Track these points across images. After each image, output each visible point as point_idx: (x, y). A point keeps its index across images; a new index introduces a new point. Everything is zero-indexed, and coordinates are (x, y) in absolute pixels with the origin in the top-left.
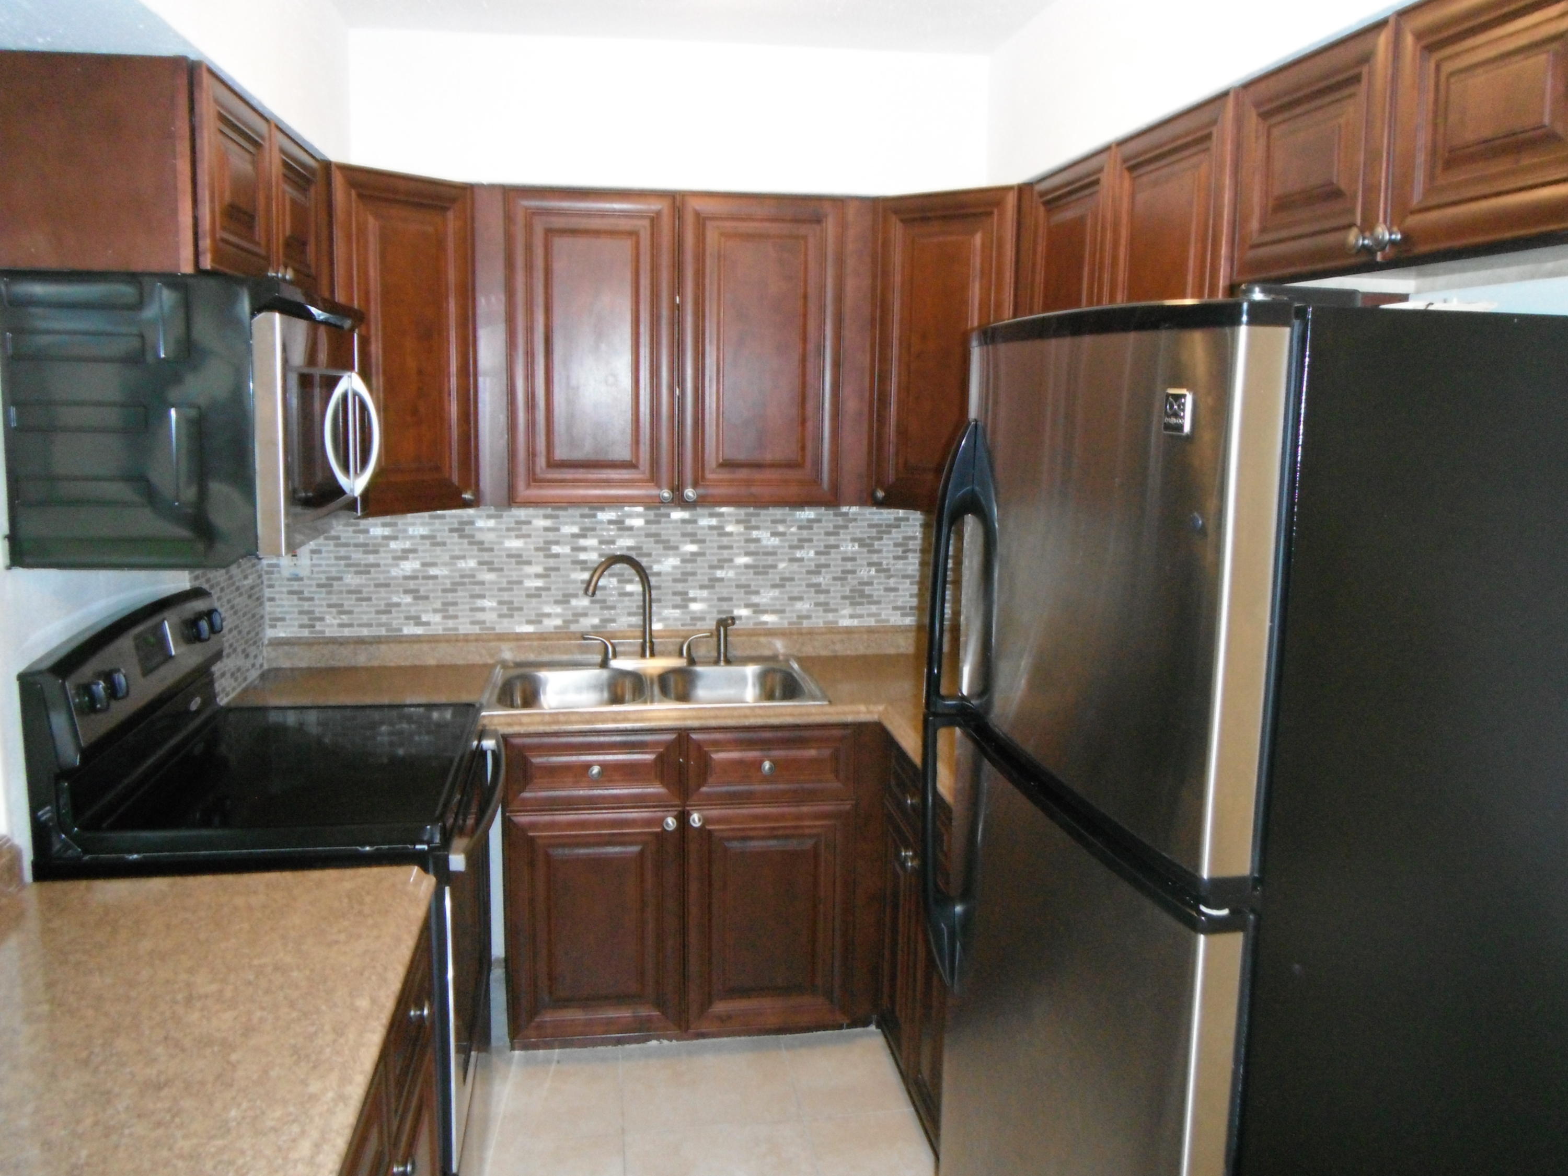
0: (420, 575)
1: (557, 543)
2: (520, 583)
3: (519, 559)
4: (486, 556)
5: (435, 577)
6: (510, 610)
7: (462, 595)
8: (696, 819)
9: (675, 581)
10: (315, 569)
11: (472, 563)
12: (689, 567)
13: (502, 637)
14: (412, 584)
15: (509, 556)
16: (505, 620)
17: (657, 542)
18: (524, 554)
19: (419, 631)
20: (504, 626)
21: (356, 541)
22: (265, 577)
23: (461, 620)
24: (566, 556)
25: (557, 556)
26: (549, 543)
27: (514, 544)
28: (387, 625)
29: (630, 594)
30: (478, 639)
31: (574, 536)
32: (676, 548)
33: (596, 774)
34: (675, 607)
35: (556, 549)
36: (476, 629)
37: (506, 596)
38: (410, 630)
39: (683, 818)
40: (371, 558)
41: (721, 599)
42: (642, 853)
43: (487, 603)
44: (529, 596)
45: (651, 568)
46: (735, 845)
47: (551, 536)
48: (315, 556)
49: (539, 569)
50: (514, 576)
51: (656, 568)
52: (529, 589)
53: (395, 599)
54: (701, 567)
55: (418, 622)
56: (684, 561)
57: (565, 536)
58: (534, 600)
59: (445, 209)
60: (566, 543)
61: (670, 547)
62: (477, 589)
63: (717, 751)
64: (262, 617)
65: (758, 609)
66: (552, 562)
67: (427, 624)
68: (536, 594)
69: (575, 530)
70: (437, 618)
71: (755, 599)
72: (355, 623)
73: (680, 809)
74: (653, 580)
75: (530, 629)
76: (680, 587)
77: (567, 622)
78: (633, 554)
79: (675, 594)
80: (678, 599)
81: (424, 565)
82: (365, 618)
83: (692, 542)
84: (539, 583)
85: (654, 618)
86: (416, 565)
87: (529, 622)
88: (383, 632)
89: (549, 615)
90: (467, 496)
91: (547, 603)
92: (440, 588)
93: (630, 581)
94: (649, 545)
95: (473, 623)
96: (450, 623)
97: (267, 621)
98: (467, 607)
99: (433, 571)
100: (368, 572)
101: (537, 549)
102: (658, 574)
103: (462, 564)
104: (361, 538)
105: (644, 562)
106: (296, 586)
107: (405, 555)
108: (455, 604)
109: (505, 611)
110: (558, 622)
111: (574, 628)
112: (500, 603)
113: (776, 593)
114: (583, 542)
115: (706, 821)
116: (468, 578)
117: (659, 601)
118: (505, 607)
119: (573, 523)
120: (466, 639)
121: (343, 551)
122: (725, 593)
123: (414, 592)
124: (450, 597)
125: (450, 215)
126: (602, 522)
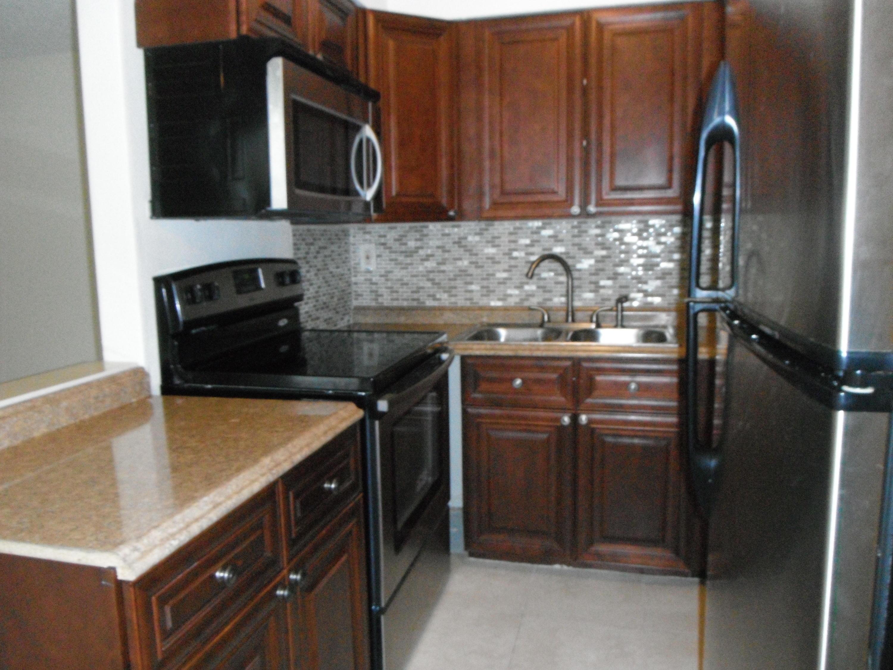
0: (436, 270)
1: (515, 250)
2: (493, 275)
3: (492, 259)
4: (474, 259)
5: (443, 272)
6: (488, 292)
7: (459, 283)
8: (584, 418)
9: (591, 274)
10: (379, 266)
11: (466, 263)
12: (600, 265)
13: (481, 308)
14: (431, 276)
15: (488, 258)
16: (485, 298)
17: (579, 249)
18: (497, 257)
19: (435, 304)
20: (483, 302)
21: (401, 250)
22: (352, 270)
23: (459, 297)
24: (522, 258)
25: (516, 258)
26: (512, 250)
27: (491, 251)
28: (418, 300)
29: (561, 283)
30: (468, 309)
31: (527, 246)
32: (591, 253)
33: (518, 385)
34: (591, 291)
35: (515, 254)
36: (468, 304)
37: (485, 283)
38: (430, 303)
39: (575, 418)
40: (408, 260)
41: (621, 287)
42: (548, 440)
43: (474, 287)
44: (500, 283)
45: (574, 266)
46: (609, 439)
47: (513, 246)
48: (379, 259)
49: (506, 267)
50: (491, 272)
51: (579, 266)
52: (499, 279)
53: (421, 284)
54: (608, 266)
55: (435, 299)
56: (597, 261)
57: (521, 245)
58: (502, 286)
59: (439, 35)
60: (522, 250)
61: (587, 253)
62: (468, 279)
63: (600, 374)
64: (350, 293)
65: (647, 294)
66: (513, 262)
67: (439, 300)
68: (503, 282)
69: (528, 241)
70: (445, 296)
71: (645, 287)
72: (400, 298)
73: (574, 412)
74: (576, 274)
75: (499, 304)
76: (594, 278)
77: (522, 300)
78: (564, 257)
79: (591, 283)
80: (592, 287)
81: (439, 264)
82: (405, 296)
83: (603, 249)
84: (505, 275)
85: (576, 298)
86: (434, 264)
87: (499, 300)
88: (415, 304)
89: (511, 296)
90: (452, 213)
91: (510, 287)
92: (447, 277)
93: (561, 275)
94: (574, 251)
95: (466, 299)
96: (453, 300)
97: (353, 295)
98: (463, 290)
99: (443, 268)
100: (407, 268)
101: (505, 254)
102: (579, 270)
103: (459, 263)
104: (403, 248)
105: (570, 262)
106: (368, 276)
107: (427, 258)
108: (455, 288)
109: (485, 293)
110: (517, 300)
111: (526, 304)
112: (483, 287)
113: (658, 283)
114: (531, 250)
115: (590, 421)
116: (463, 272)
117: (579, 287)
118: (485, 290)
119: (527, 237)
120: (462, 309)
121: (394, 256)
122: (623, 282)
123: (432, 280)
124: (453, 283)
125: (442, 38)
126: (543, 237)
